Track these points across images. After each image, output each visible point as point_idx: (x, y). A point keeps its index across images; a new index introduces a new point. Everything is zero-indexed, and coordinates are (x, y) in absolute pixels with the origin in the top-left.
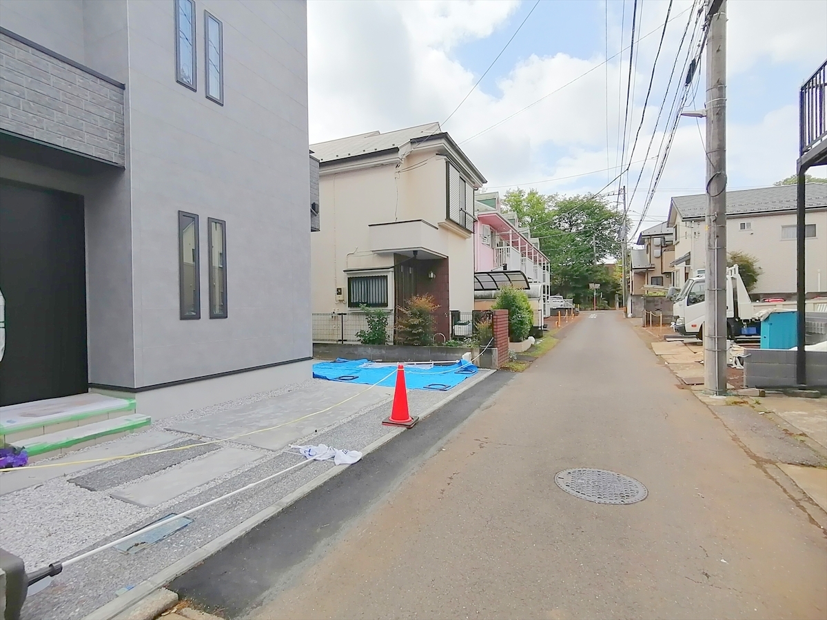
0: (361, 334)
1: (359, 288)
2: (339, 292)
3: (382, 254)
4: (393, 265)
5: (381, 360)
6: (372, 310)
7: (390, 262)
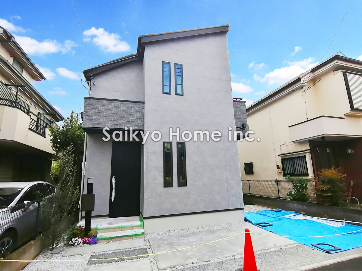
0: (290, 194)
1: (289, 165)
2: (278, 167)
3: (301, 142)
4: (309, 148)
5: (304, 213)
6: (295, 178)
7: (307, 147)
